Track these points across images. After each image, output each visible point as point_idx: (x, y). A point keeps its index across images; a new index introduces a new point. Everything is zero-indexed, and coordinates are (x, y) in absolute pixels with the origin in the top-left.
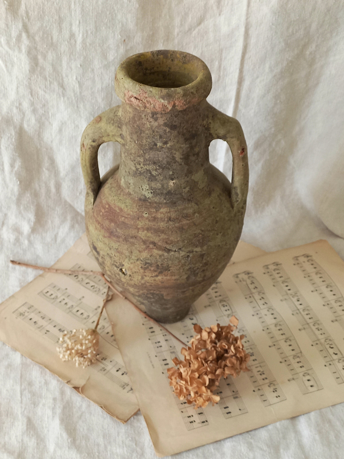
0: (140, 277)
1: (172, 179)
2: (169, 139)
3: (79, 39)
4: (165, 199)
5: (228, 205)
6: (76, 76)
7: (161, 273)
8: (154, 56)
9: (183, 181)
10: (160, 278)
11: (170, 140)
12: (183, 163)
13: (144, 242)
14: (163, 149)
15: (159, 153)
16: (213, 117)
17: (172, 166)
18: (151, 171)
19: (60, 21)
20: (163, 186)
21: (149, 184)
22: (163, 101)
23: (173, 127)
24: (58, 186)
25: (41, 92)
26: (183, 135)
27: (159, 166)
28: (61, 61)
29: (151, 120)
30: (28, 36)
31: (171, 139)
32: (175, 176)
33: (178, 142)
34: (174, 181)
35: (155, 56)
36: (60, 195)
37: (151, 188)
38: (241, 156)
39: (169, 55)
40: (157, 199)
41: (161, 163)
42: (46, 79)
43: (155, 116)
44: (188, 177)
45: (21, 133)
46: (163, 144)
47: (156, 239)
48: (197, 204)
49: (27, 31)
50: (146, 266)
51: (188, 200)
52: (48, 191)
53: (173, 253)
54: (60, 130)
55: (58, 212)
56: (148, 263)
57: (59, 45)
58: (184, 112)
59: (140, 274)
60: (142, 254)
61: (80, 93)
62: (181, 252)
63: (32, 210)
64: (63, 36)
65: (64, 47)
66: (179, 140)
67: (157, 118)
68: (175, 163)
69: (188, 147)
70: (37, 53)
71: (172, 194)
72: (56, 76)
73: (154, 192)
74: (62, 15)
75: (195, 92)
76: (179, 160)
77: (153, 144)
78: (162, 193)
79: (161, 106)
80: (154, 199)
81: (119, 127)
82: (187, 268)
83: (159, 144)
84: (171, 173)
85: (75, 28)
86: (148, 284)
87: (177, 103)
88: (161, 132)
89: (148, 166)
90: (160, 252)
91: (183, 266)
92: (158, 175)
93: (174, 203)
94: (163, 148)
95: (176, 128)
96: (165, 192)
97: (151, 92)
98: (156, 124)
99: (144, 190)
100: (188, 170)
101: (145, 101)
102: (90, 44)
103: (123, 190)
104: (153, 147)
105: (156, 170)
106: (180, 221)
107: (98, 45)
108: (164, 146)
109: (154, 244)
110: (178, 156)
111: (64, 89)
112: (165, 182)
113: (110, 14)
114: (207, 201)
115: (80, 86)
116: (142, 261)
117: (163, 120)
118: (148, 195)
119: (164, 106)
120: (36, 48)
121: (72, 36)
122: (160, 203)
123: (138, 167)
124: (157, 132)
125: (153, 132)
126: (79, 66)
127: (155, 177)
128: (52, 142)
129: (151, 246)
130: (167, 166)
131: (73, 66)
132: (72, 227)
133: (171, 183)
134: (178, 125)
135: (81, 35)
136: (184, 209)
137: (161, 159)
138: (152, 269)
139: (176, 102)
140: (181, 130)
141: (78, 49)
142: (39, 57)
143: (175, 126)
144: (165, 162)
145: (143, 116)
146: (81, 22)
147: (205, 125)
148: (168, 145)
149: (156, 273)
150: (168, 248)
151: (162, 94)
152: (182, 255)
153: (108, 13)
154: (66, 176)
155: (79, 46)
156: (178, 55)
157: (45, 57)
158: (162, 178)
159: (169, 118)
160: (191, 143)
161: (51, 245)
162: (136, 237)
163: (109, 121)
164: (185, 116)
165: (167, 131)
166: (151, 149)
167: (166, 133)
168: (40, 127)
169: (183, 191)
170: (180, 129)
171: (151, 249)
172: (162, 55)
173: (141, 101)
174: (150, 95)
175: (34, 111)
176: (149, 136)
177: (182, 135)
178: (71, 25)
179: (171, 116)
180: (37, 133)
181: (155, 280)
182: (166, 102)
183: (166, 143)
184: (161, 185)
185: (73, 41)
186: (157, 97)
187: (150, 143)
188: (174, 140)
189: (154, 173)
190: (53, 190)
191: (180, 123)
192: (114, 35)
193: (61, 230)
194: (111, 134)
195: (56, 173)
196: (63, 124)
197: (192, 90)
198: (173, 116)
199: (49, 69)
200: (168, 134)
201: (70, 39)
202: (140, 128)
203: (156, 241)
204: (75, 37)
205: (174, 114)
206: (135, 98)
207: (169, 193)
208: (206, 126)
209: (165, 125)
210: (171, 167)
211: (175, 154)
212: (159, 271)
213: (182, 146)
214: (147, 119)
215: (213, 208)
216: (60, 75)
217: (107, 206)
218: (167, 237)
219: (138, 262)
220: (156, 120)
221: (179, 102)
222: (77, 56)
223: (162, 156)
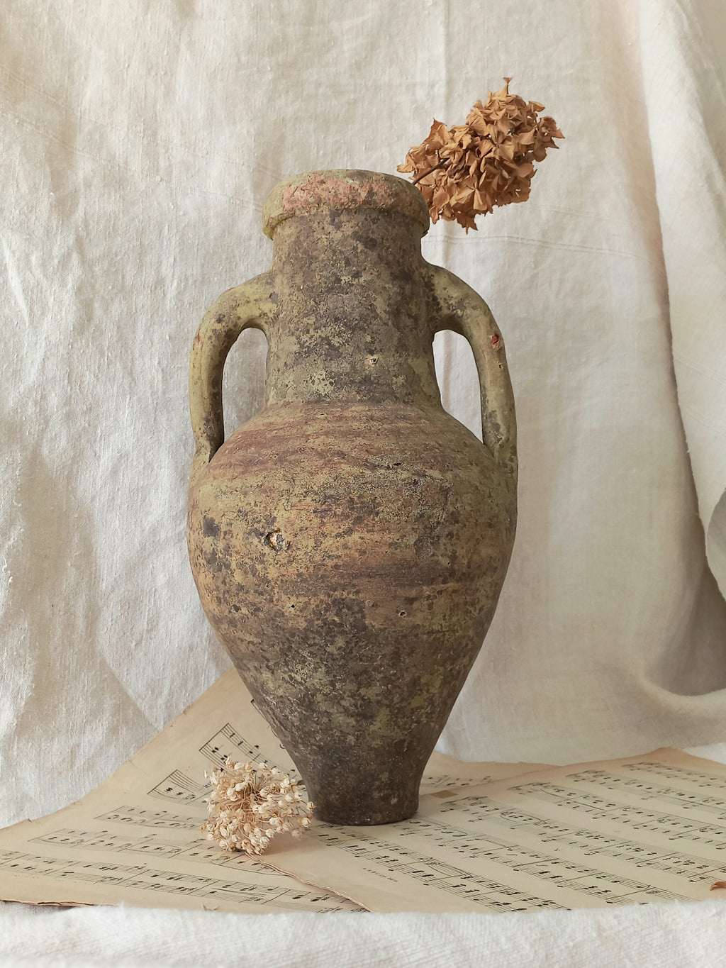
0: (311, 543)
1: (372, 353)
2: (363, 268)
3: (172, 290)
4: (358, 393)
6: (159, 359)
7: (359, 520)
9: (392, 360)
10: (355, 536)
12: (390, 323)
13: (321, 455)
14: (353, 288)
15: (344, 296)
17: (371, 323)
18: (330, 338)
19: (142, 252)
20: (353, 367)
21: (325, 368)
22: (351, 181)
23: (370, 243)
24: (93, 616)
25: (89, 378)
26: (388, 264)
27: (345, 325)
28: (135, 323)
29: (330, 228)
30: (83, 262)
31: (367, 269)
32: (377, 347)
33: (379, 276)
34: (375, 357)
36: (93, 642)
37: (330, 375)
38: (494, 346)
40: (342, 394)
41: (348, 318)
42: (102, 354)
43: (336, 220)
44: (400, 357)
45: (34, 462)
46: (352, 277)
47: (345, 446)
49: (82, 253)
50: (326, 504)
51: (404, 401)
52: (70, 626)
53: (383, 471)
54: (115, 472)
55: (84, 687)
56: (331, 496)
57: (135, 292)
58: (387, 212)
59: (311, 533)
60: (316, 477)
61: (164, 393)
62: (399, 470)
63: (28, 667)
64: (143, 279)
65: (142, 299)
66: (380, 274)
67: (341, 222)
68: (375, 318)
69: (398, 293)
70: (95, 297)
71: (372, 383)
72: (121, 352)
73: (336, 381)
74: (147, 243)
76: (384, 315)
77: (333, 279)
78: (352, 382)
79: (347, 191)
80: (337, 394)
82: (416, 512)
83: (345, 278)
84: (369, 339)
85: (166, 270)
86: (330, 563)
87: (376, 188)
88: (347, 250)
89: (323, 329)
90: (356, 470)
91: (407, 504)
92: (344, 345)
93: (376, 402)
94: (353, 285)
95: (374, 246)
96: (358, 378)
98: (338, 235)
99: (317, 382)
100: (400, 340)
101: (320, 191)
102: (190, 304)
104: (334, 286)
105: (339, 334)
106: (392, 422)
107: (203, 307)
108: (354, 283)
109: (342, 455)
110: (381, 305)
111: (133, 379)
112: (358, 357)
113: (227, 258)
115: (165, 380)
116: (316, 494)
117: (352, 227)
118: (324, 388)
119: (353, 190)
120: (93, 288)
121: (160, 282)
122: (348, 402)
123: (305, 338)
124: (341, 252)
125: (334, 252)
126: (168, 338)
127: (337, 349)
128: (93, 499)
129: (336, 459)
130: (361, 323)
131: (156, 337)
132: (114, 730)
133: (369, 360)
134: (378, 240)
135: (175, 284)
136: (397, 410)
137: (348, 310)
138: (339, 512)
139: (373, 186)
140: (384, 253)
141: (168, 307)
142: (97, 305)
143: (372, 240)
144: (356, 315)
145: (316, 225)
146: (178, 259)
147: (425, 277)
148: (362, 280)
149: (347, 524)
150: (372, 461)
151: (348, 172)
152: (403, 476)
153: (224, 257)
154: (113, 589)
155: (169, 303)
157: (106, 309)
158: (351, 350)
159: (362, 223)
160: (402, 288)
161: (60, 773)
162: (302, 450)
164: (390, 228)
165: (359, 251)
166: (330, 290)
167: (357, 252)
168: (73, 459)
169: (393, 382)
170: (382, 250)
171: (335, 464)
174: (327, 175)
175: (69, 417)
176: (325, 265)
177: (386, 264)
178: (160, 263)
179: (366, 220)
180: (66, 473)
181: (345, 546)
182: (357, 182)
183: (357, 275)
184: (349, 366)
185: (160, 292)
186: (341, 176)
187: (328, 278)
188: (373, 271)
189: (336, 341)
190: (81, 623)
191: (382, 238)
193: (87, 737)
195: (93, 581)
196: (123, 457)
198: (369, 219)
199: (110, 334)
200: (362, 257)
201: (155, 288)
202: (308, 255)
203: (345, 450)
204: (164, 286)
205: (370, 217)
206: (302, 189)
207: (366, 380)
208: (426, 280)
209: (356, 236)
210: (368, 325)
211: (375, 300)
212: (355, 515)
213: (387, 286)
214: (323, 228)
216: (129, 352)
218: (368, 443)
219: (309, 500)
220: (338, 227)
221: (379, 187)
222: (164, 320)
223: (349, 303)
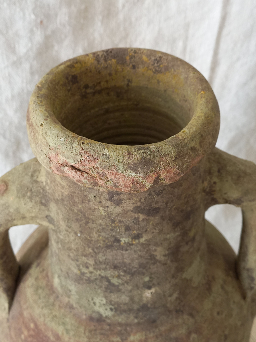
1: (149, 288)
2: (144, 230)
4: (136, 317)
5: (237, 297)
8: (98, 61)
9: (168, 286)
11: (146, 231)
12: (169, 262)
14: (133, 247)
15: (124, 252)
16: (219, 171)
17: (150, 268)
18: (110, 278)
20: (132, 299)
21: (106, 297)
22: (134, 174)
26: (171, 219)
27: (125, 271)
29: (109, 203)
31: (148, 229)
32: (155, 281)
33: (161, 232)
34: (153, 290)
35: (102, 61)
37: (110, 302)
39: (128, 58)
40: (121, 319)
41: (128, 266)
43: (115, 198)
44: (176, 278)
46: (132, 239)
48: (191, 315)
51: (177, 311)
58: (175, 185)
66: (162, 229)
67: (121, 200)
68: (154, 264)
69: (179, 235)
71: (149, 308)
73: (116, 308)
75: (198, 146)
76: (163, 258)
77: (112, 239)
78: (130, 310)
79: (130, 184)
80: (117, 318)
81: (42, 203)
83: (124, 240)
84: (147, 279)
87: (163, 174)
88: (128, 221)
89: (103, 271)
92: (123, 284)
93: (153, 323)
94: (132, 244)
95: (158, 212)
96: (136, 307)
97: (107, 156)
98: (118, 210)
99: (98, 304)
100: (176, 268)
101: (95, 174)
103: (57, 297)
104: (113, 244)
105: (119, 277)
108: (134, 243)
110: (160, 253)
112: (136, 292)
114: (207, 305)
117: (133, 204)
118: (106, 312)
119: (136, 183)
122: (127, 325)
123: (84, 270)
124: (120, 221)
125: (113, 221)
127: (117, 286)
130: (140, 269)
133: (148, 294)
134: (162, 207)
136: (171, 330)
137: (127, 261)
139: (161, 172)
140: (167, 213)
143: (156, 209)
144: (135, 264)
145: (91, 196)
148: (142, 240)
151: (130, 161)
156: (145, 58)
158: (129, 288)
159: (145, 198)
160: (183, 228)
163: (23, 192)
164: (176, 190)
165: (141, 219)
166: (109, 247)
167: (139, 221)
169: (168, 301)
170: (165, 212)
172: (115, 58)
173: (85, 175)
174: (104, 164)
176: (103, 228)
177: (169, 220)
179: (150, 195)
182: (141, 175)
183: (138, 237)
184: (128, 298)
186: (121, 167)
187: (107, 238)
188: (154, 231)
189: (115, 281)
191: (166, 203)
192: (24, 14)
194: (27, 215)
197: (193, 144)
198: (153, 194)
200: (143, 224)
202: (84, 215)
205: (155, 192)
206: (73, 167)
207: (144, 308)
208: (208, 190)
209: (137, 210)
210: (147, 270)
211: (155, 250)
213: (168, 236)
214: (100, 202)
215: (218, 313)
217: (32, 326)
220: (118, 203)
221: (167, 172)
